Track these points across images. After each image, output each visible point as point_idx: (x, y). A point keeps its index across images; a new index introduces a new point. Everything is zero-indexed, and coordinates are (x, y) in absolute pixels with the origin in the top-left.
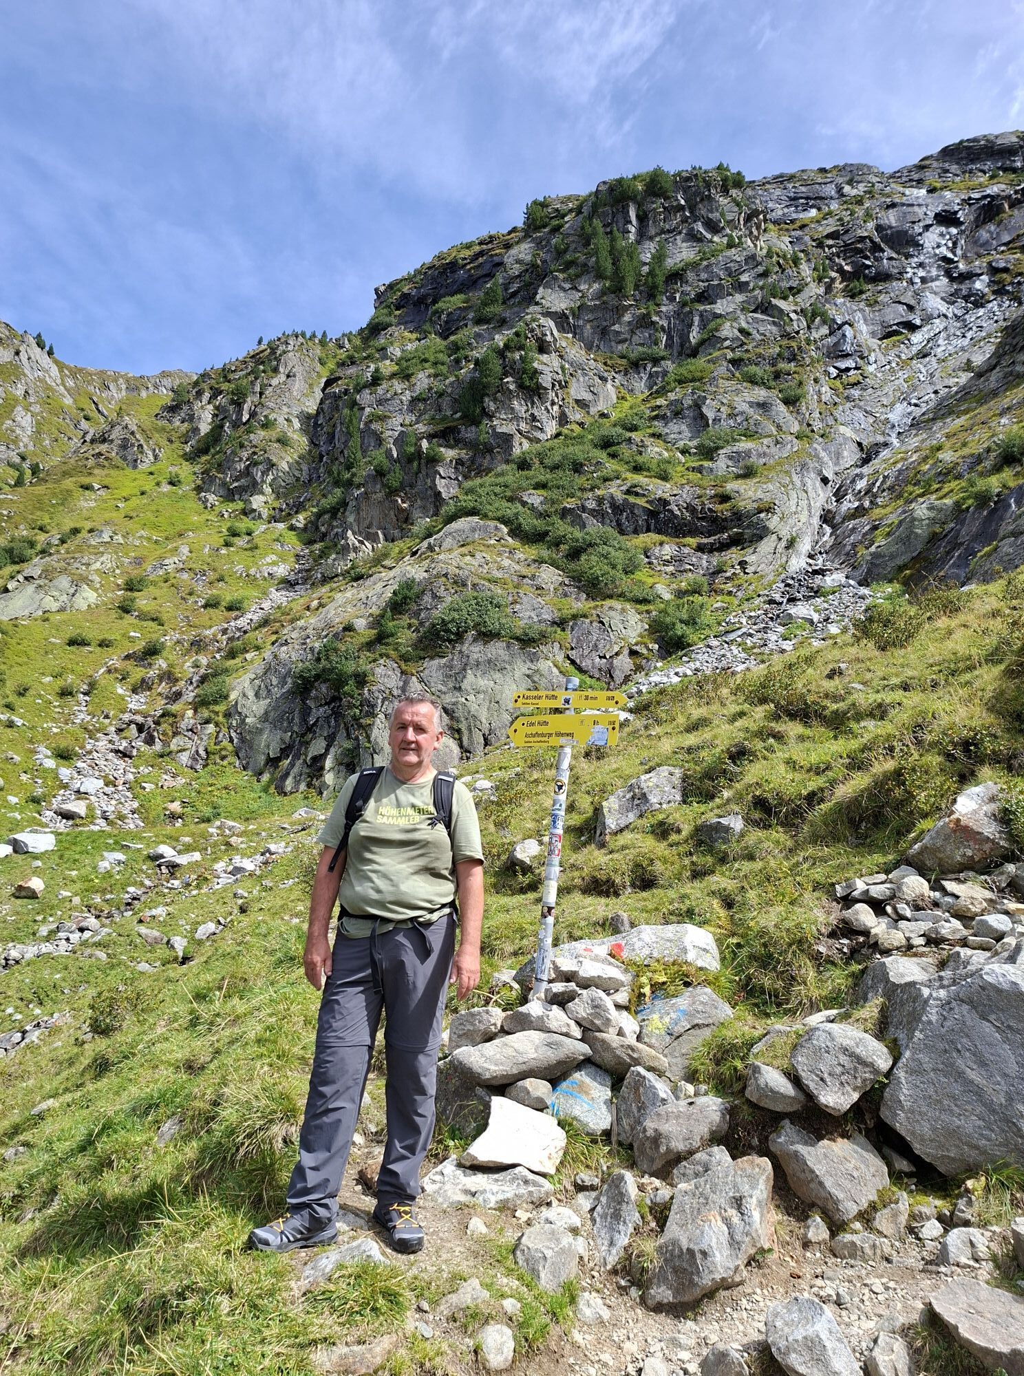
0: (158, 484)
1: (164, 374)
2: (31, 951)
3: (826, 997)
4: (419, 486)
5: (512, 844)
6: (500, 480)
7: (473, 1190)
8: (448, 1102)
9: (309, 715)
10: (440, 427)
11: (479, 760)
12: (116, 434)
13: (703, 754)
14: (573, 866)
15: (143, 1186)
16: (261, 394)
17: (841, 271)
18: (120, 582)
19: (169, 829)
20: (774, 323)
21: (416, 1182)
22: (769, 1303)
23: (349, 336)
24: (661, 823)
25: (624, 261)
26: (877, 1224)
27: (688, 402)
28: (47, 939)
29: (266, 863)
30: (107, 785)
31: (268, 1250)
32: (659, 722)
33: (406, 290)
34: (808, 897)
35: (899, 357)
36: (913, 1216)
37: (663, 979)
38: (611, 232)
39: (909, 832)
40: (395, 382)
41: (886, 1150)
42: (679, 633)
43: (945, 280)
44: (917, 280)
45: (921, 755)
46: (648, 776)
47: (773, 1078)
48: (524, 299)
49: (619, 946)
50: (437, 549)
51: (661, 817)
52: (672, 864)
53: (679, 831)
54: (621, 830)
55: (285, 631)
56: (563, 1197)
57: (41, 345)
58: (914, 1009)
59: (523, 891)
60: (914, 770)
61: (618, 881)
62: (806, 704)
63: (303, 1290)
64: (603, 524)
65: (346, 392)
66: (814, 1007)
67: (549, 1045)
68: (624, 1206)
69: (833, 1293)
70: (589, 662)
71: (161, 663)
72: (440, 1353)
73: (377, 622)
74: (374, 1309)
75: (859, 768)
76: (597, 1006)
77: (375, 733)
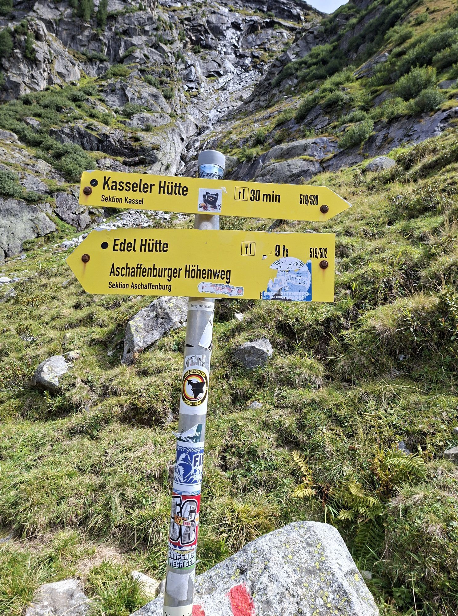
11: (2, 265)
17: (190, 38)
20: (160, 56)
25: (85, 1)
27: (118, 86)
35: (214, 87)
43: (234, 56)
44: (223, 52)
48: (26, 7)
64: (74, 142)
70: (67, 216)
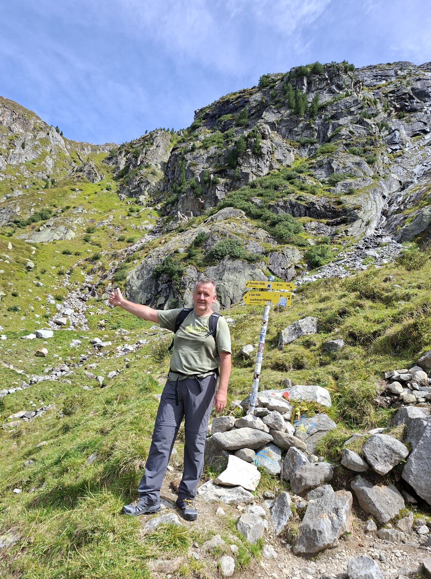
0: (102, 189)
1: (107, 145)
2: (41, 378)
3: (379, 422)
4: (209, 194)
5: (242, 346)
6: (243, 192)
7: (219, 495)
8: (210, 456)
9: (158, 287)
10: (219, 169)
11: (228, 310)
12: (86, 168)
13: (327, 312)
14: (267, 357)
15: (80, 481)
16: (146, 154)
17: (395, 107)
18: (85, 229)
19: (99, 331)
20: (365, 129)
21: (195, 490)
22: (348, 557)
23: (183, 131)
24: (307, 341)
25: (301, 101)
26: (398, 525)
27: (325, 161)
28: (48, 374)
29: (138, 348)
30: (75, 312)
31: (130, 515)
32: (307, 297)
33: (207, 112)
34: (372, 377)
35: (419, 145)
36: (415, 523)
37: (306, 409)
38: (295, 89)
39: (419, 351)
40: (201, 150)
41: (404, 492)
42: (317, 260)
44: (429, 112)
45: (426, 318)
46: (302, 320)
47: (354, 457)
48: (257, 116)
49: (287, 393)
50: (215, 220)
51: (307, 338)
52: (312, 359)
53: (315, 345)
54: (289, 343)
55: (151, 252)
56: (258, 501)
57: (58, 131)
58: (420, 430)
59: (245, 366)
60: (422, 324)
61: (287, 365)
62: (374, 292)
63: (145, 533)
64: (286, 212)
65: (180, 154)
66: (373, 426)
67: (255, 434)
68: (285, 508)
69: (378, 555)
70: (277, 271)
71: (99, 263)
72: (202, 567)
73: (188, 250)
74: (175, 545)
75: (397, 322)
76: (276, 419)
77: (185, 296)
